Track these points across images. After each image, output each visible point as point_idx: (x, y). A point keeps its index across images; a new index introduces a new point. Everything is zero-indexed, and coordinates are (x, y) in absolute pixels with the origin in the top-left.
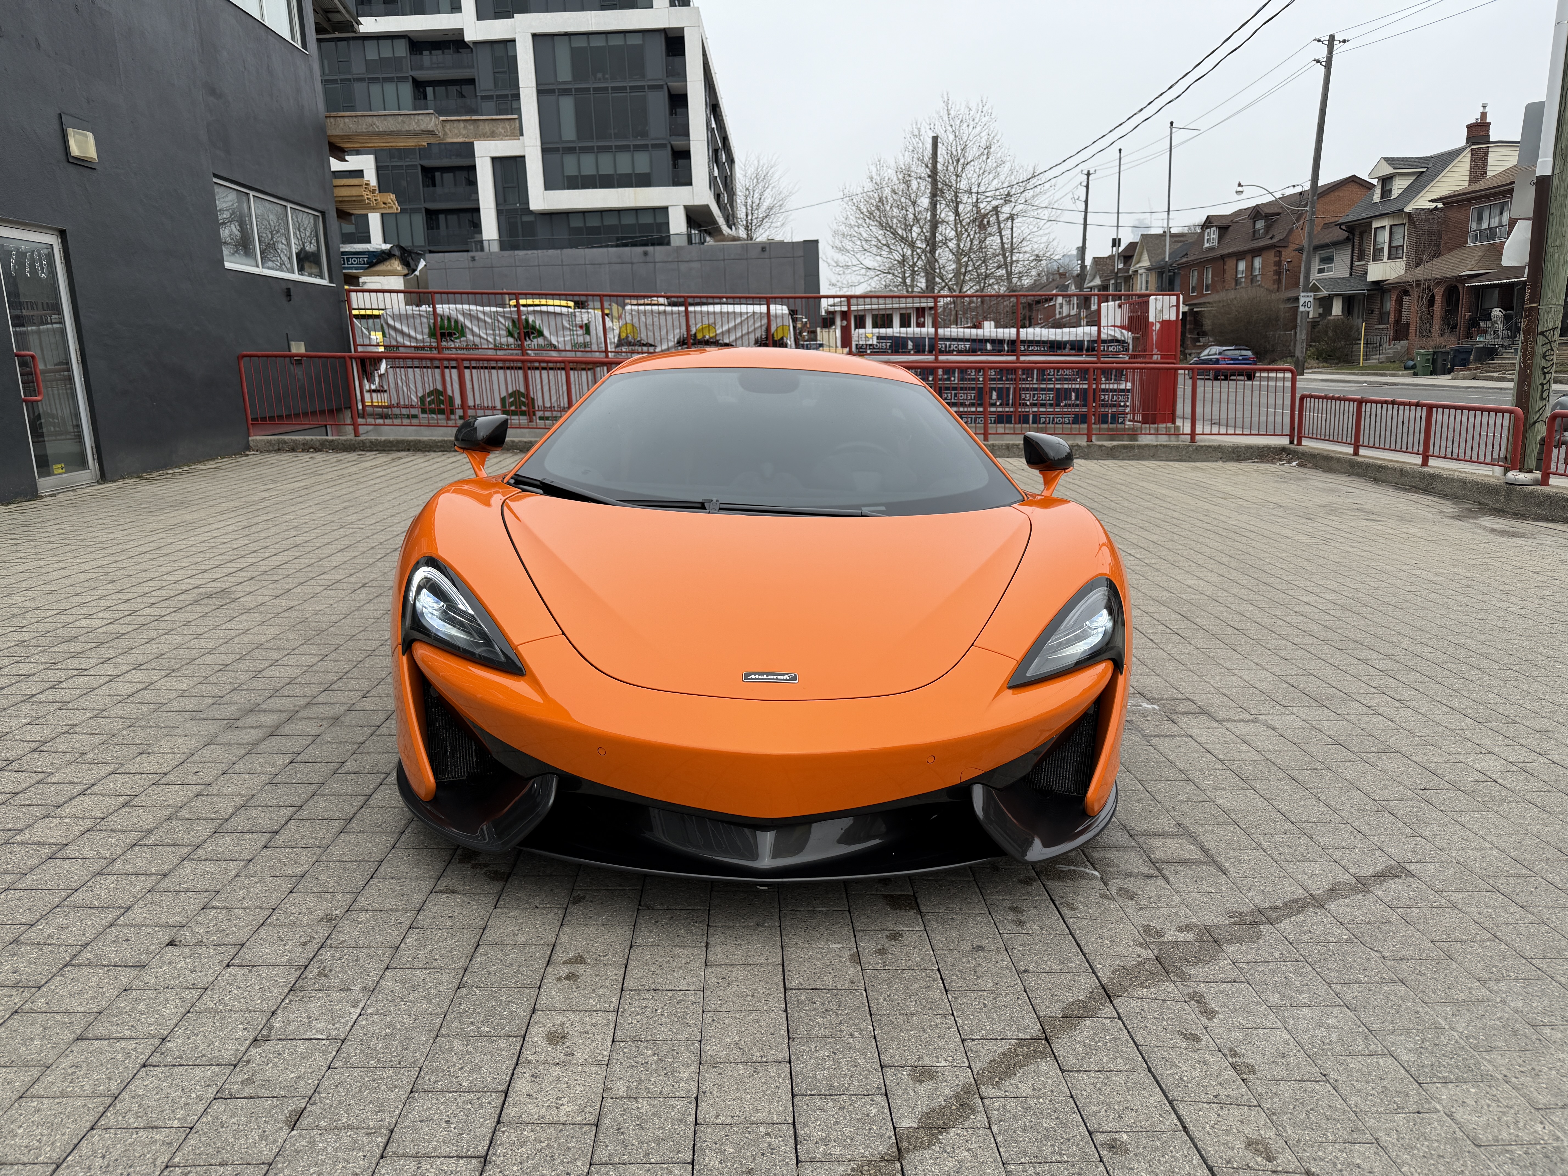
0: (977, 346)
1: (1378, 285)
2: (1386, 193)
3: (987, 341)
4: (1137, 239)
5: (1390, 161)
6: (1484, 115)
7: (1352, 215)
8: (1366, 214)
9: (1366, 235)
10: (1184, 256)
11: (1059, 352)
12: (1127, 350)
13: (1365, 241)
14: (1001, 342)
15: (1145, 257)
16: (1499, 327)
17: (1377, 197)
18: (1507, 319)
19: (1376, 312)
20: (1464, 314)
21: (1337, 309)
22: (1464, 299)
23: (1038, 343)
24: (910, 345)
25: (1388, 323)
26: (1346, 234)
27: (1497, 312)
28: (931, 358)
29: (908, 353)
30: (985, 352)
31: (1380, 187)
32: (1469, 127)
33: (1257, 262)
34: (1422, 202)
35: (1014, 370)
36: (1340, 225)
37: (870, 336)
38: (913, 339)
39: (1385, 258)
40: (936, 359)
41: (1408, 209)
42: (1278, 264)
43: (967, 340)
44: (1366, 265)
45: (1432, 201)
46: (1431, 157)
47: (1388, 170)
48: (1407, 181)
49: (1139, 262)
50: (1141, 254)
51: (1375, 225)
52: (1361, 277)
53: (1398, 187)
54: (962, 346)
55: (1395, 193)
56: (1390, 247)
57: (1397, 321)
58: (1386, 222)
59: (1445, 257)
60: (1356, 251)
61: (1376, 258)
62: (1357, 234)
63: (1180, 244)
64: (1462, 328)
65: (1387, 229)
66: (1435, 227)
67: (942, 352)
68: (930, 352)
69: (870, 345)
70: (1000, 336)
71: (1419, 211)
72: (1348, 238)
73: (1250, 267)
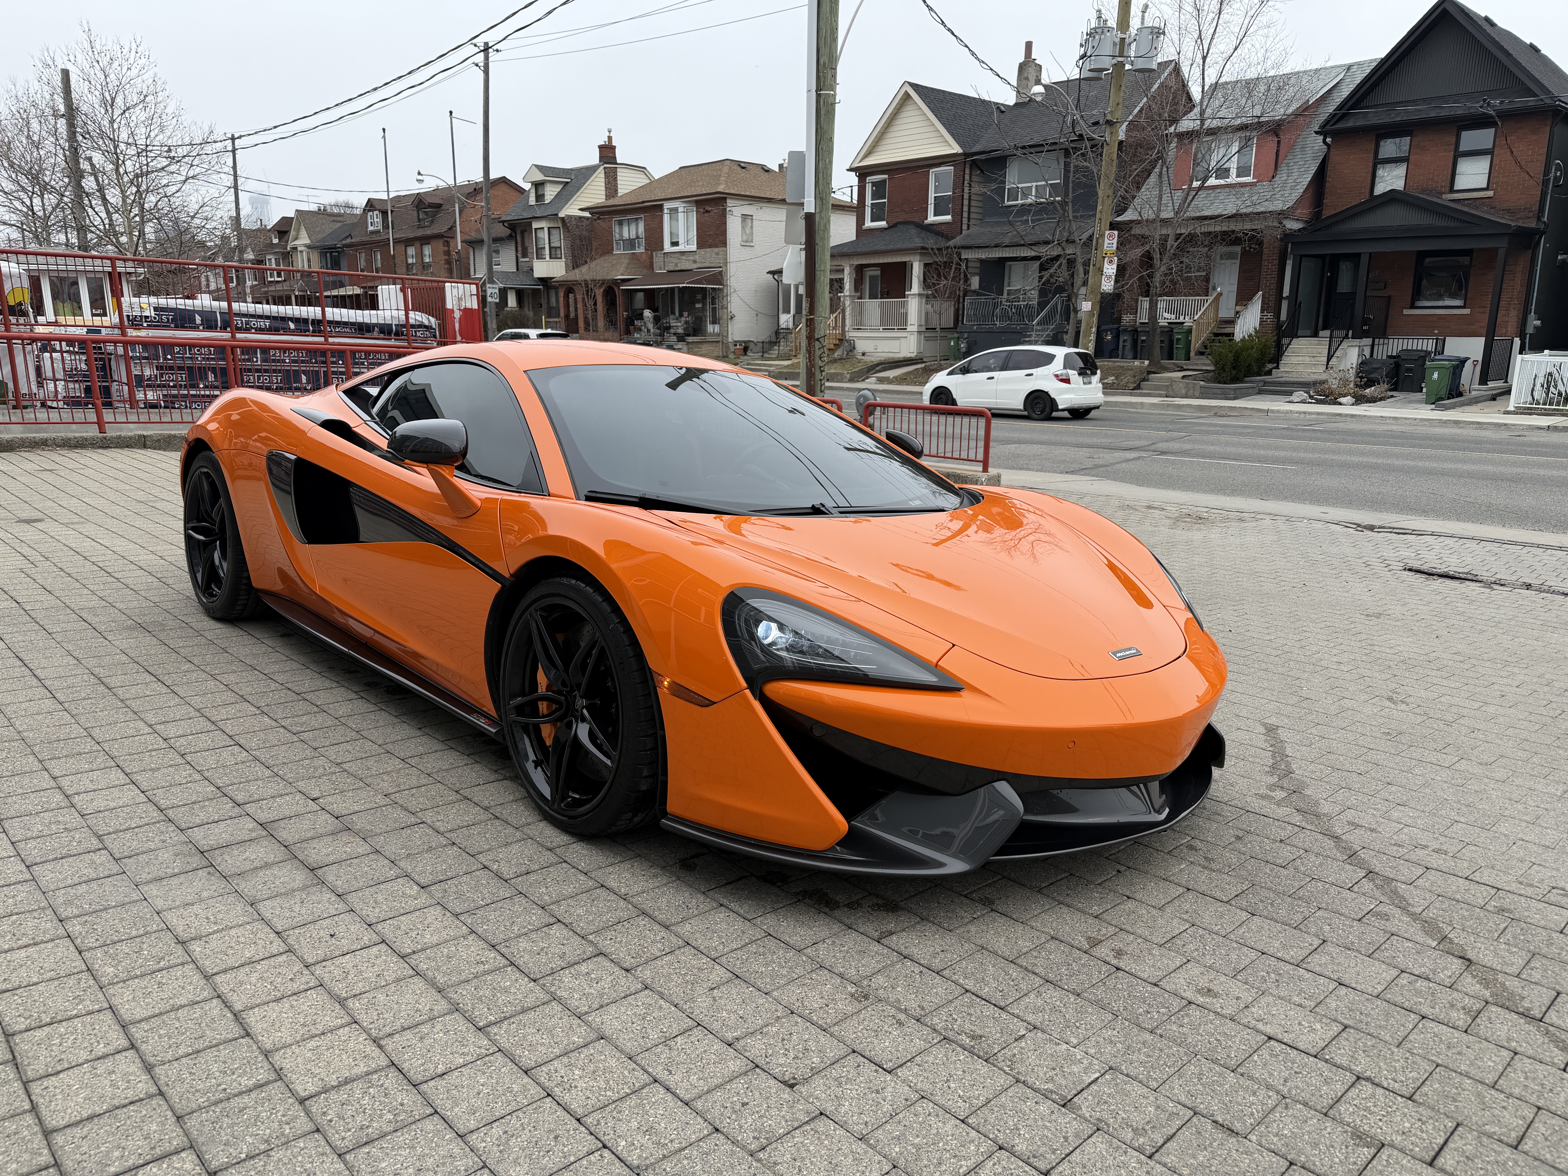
0: (277, 324)
1: (544, 281)
2: (540, 197)
3: (291, 319)
4: (291, 214)
5: (540, 168)
6: (610, 138)
7: (513, 213)
8: (526, 215)
9: (526, 234)
10: (347, 237)
11: (367, 335)
12: (435, 336)
13: (526, 240)
14: (306, 321)
15: (303, 233)
16: (651, 326)
17: (532, 200)
18: (657, 320)
19: (544, 306)
20: (622, 314)
21: (512, 302)
22: (620, 300)
23: (346, 324)
24: (198, 320)
25: (558, 316)
26: (509, 232)
27: (647, 313)
28: (227, 335)
29: (195, 328)
30: (288, 331)
31: (533, 191)
32: (600, 147)
33: (427, 250)
34: (572, 209)
35: (323, 353)
36: (503, 222)
37: (145, 306)
38: (201, 313)
39: (548, 257)
40: (233, 336)
41: (561, 215)
42: (448, 253)
43: (268, 317)
44: (531, 262)
45: (581, 209)
46: (572, 170)
47: (539, 177)
48: (557, 189)
49: (296, 239)
50: (298, 231)
51: (535, 225)
52: (527, 272)
53: (550, 192)
54: (262, 323)
55: (548, 198)
56: (550, 248)
57: (567, 316)
58: (543, 224)
59: (598, 261)
60: (520, 248)
61: (540, 257)
62: (518, 232)
63: (339, 225)
64: (621, 325)
65: (546, 230)
66: (584, 233)
67: (240, 329)
68: (224, 328)
69: (146, 317)
70: (304, 315)
71: (570, 217)
72: (510, 236)
73: (420, 255)
